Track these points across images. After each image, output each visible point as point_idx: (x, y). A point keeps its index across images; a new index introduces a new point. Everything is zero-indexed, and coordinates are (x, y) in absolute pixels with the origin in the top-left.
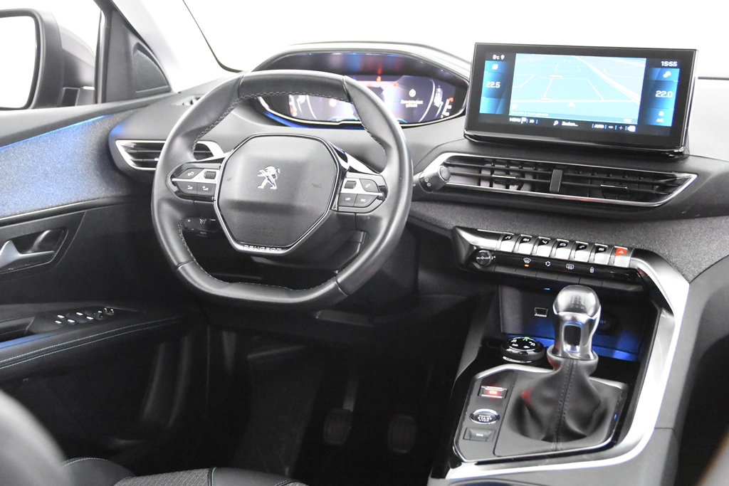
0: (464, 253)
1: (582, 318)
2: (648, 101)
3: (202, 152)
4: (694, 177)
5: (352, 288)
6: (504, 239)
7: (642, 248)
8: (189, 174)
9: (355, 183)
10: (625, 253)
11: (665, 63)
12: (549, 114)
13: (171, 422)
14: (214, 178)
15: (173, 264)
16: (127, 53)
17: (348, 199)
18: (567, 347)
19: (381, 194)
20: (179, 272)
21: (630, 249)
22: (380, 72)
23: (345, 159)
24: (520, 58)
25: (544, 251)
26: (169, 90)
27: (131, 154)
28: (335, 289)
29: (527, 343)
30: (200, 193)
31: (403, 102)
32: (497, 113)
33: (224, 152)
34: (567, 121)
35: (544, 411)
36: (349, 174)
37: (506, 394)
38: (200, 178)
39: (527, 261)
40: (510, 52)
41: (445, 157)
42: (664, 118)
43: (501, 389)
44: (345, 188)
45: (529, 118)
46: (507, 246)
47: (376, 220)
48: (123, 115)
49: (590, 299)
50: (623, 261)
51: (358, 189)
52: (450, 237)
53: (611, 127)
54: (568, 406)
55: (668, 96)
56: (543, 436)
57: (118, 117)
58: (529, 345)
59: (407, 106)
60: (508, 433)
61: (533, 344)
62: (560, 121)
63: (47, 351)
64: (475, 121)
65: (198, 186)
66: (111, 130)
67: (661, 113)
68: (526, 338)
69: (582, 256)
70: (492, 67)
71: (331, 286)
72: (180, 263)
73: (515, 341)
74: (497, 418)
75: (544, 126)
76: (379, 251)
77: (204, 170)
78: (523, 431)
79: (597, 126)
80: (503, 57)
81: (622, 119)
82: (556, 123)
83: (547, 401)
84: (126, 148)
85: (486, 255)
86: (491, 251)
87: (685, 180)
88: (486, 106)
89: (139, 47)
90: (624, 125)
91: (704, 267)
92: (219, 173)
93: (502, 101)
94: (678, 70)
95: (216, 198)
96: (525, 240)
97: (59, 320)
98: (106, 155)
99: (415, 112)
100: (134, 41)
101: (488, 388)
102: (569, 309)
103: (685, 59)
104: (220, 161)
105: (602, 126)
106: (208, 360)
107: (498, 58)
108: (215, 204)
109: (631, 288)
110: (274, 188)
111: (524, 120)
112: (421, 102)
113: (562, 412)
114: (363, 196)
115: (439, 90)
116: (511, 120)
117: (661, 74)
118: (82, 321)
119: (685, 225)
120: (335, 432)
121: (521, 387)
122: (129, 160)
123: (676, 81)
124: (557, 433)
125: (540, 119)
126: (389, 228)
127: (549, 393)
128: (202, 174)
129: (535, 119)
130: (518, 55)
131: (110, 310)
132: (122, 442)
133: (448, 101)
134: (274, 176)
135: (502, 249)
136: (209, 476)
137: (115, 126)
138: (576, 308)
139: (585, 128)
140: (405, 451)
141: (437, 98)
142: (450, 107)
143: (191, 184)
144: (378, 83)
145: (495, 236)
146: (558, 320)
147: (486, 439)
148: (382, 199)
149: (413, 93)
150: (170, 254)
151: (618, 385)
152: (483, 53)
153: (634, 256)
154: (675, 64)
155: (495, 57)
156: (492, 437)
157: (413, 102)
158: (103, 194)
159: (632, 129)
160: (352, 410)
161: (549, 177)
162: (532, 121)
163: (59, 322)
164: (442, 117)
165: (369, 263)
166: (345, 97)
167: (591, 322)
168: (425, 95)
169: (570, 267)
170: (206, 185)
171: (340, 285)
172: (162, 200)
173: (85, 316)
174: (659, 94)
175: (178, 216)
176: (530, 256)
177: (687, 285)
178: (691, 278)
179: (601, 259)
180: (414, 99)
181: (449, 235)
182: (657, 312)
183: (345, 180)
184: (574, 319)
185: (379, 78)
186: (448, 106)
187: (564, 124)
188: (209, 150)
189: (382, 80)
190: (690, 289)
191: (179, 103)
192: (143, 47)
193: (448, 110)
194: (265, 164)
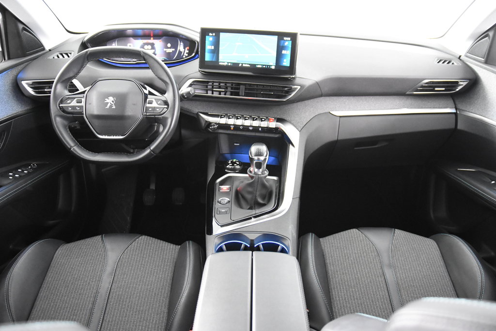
0: (203, 123)
1: (262, 158)
2: (279, 56)
3: (73, 89)
4: (299, 87)
5: (158, 151)
6: (221, 118)
7: (280, 117)
8: (68, 102)
9: (152, 101)
10: (273, 121)
11: (285, 38)
12: (238, 61)
13: (73, 208)
14: (81, 103)
15: (68, 147)
16: (18, 33)
17: (150, 109)
18: (256, 170)
19: (166, 106)
20: (71, 151)
21: (275, 118)
22: (152, 35)
23: (146, 89)
24: (222, 34)
25: (239, 122)
26: (44, 49)
27: (31, 87)
28: (150, 153)
29: (235, 163)
30: (75, 111)
31: (165, 50)
32: (214, 60)
33: (85, 88)
34: (245, 64)
35: (248, 197)
36: (149, 96)
37: (230, 189)
38: (74, 103)
39: (232, 127)
40: (217, 32)
41: (190, 81)
42: (286, 62)
43: (228, 187)
44: (148, 103)
45: (228, 63)
46: (223, 121)
47: (166, 119)
48: (22, 66)
49: (264, 148)
50: (273, 124)
51: (155, 104)
52: (196, 117)
53: (264, 67)
54: (258, 193)
55: (287, 53)
56: (248, 207)
57: (20, 68)
58: (236, 163)
59: (167, 52)
60: (235, 208)
61: (238, 163)
62: (242, 64)
63: (9, 195)
64: (203, 64)
65: (74, 107)
66: (17, 75)
67: (285, 60)
68: (235, 160)
69: (256, 123)
70: (209, 39)
71: (147, 151)
72: (71, 147)
73: (230, 162)
74: (229, 202)
75: (235, 66)
76: (169, 133)
77: (76, 99)
78: (241, 206)
79: (258, 66)
80: (214, 34)
81: (269, 63)
82: (240, 65)
83: (250, 193)
84: (28, 85)
85: (214, 126)
86: (215, 123)
87: (296, 89)
88: (208, 57)
89: (24, 29)
90: (270, 66)
91: (304, 124)
92: (83, 100)
93: (215, 55)
94: (291, 41)
95: (84, 113)
96: (230, 117)
97: (11, 176)
98: (17, 89)
99: (171, 54)
100: (21, 26)
101: (222, 187)
102: (256, 155)
103: (293, 37)
104: (83, 92)
105: (260, 66)
106: (84, 177)
107: (212, 35)
108: (84, 115)
109: (277, 136)
110: (114, 107)
111: (227, 64)
112: (174, 50)
113: (256, 196)
114: (158, 108)
115: (182, 43)
116: (220, 63)
117: (284, 43)
118: (22, 174)
119: (295, 105)
120: (149, 199)
121: (237, 185)
122: (31, 91)
123: (290, 46)
124: (254, 205)
125: (233, 63)
126: (172, 121)
127: (250, 189)
128: (75, 100)
129: (231, 63)
130: (221, 34)
131: (34, 164)
132: (51, 222)
133: (186, 49)
134: (113, 101)
135: (221, 123)
136: (102, 239)
137: (19, 73)
138: (259, 154)
139: (253, 68)
140: (181, 204)
141: (181, 47)
142: (188, 51)
143: (70, 107)
144: (152, 41)
145: (217, 116)
146: (252, 160)
147: (226, 213)
148: (167, 108)
149: (169, 45)
150: (66, 143)
151: (275, 178)
152: (205, 32)
153: (277, 122)
154: (289, 39)
155: (210, 34)
156: (228, 212)
157: (170, 49)
158: (20, 110)
159: (273, 67)
160: (154, 188)
161: (239, 89)
162: (230, 64)
163: (11, 178)
164: (184, 57)
165: (165, 138)
166: (143, 59)
167: (265, 159)
168: (175, 46)
169: (251, 128)
170: (78, 107)
171: (152, 150)
172: (56, 116)
173: (23, 171)
174: (284, 52)
175: (66, 123)
176: (234, 125)
177: (299, 132)
178: (300, 129)
179: (264, 124)
180: (170, 48)
181: (196, 116)
182: (287, 145)
183: (148, 100)
184: (258, 159)
185: (152, 38)
186: (187, 51)
187: (244, 65)
188: (76, 87)
189: (154, 39)
190: (300, 134)
191: (51, 57)
192: (26, 28)
193: (187, 53)
194: (108, 95)
